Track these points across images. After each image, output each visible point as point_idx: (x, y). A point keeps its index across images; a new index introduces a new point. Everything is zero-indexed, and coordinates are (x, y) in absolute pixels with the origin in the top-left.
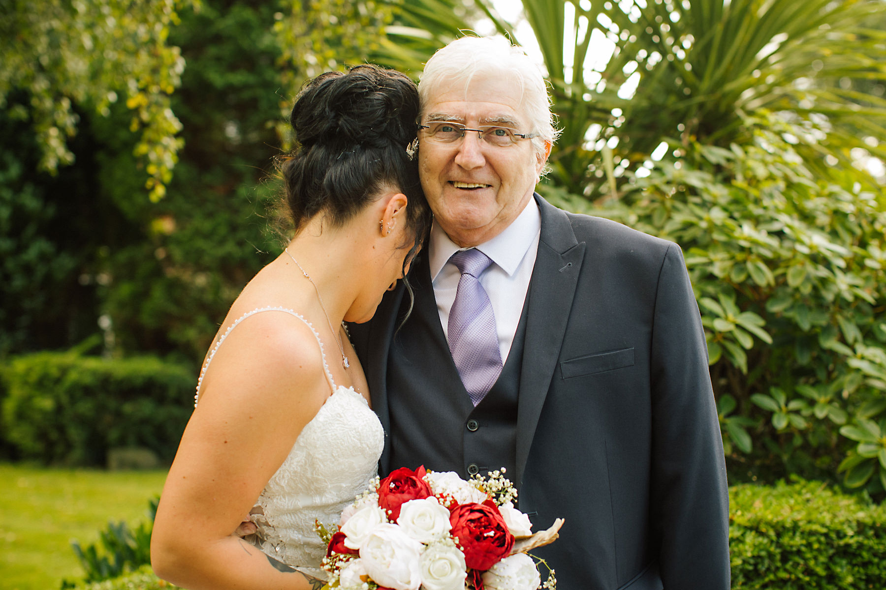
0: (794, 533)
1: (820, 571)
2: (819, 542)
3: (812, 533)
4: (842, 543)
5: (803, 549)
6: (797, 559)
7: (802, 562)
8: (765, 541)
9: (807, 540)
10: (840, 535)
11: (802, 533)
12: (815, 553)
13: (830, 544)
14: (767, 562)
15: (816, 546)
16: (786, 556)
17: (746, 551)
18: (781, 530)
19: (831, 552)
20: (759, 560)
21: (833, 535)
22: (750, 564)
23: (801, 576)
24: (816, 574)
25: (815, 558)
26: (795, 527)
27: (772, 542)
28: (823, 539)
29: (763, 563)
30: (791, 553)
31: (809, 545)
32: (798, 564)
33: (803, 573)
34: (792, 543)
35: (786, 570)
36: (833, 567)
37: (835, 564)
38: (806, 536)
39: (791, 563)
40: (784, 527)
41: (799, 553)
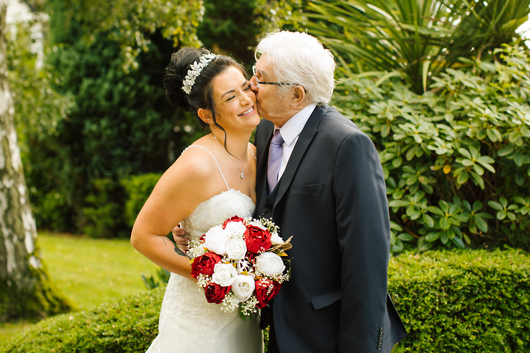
0: (494, 274)
1: (509, 295)
2: (508, 280)
3: (503, 275)
4: (520, 281)
5: (499, 283)
6: (495, 288)
7: (498, 290)
8: (477, 278)
9: (501, 279)
10: (520, 276)
11: (498, 274)
12: (506, 286)
13: (514, 281)
14: (478, 289)
15: (506, 282)
16: (489, 286)
17: (465, 282)
18: (486, 273)
19: (515, 285)
20: (474, 288)
21: (516, 276)
22: (468, 290)
23: (497, 297)
24: (506, 297)
25: (506, 289)
26: (494, 271)
27: (480, 278)
28: (510, 278)
29: (475, 289)
30: (492, 285)
31: (502, 281)
32: (496, 291)
33: (498, 296)
34: (492, 279)
35: (488, 294)
36: (516, 293)
37: (518, 292)
38: (500, 277)
39: (491, 290)
40: (488, 271)
41: (496, 285)
